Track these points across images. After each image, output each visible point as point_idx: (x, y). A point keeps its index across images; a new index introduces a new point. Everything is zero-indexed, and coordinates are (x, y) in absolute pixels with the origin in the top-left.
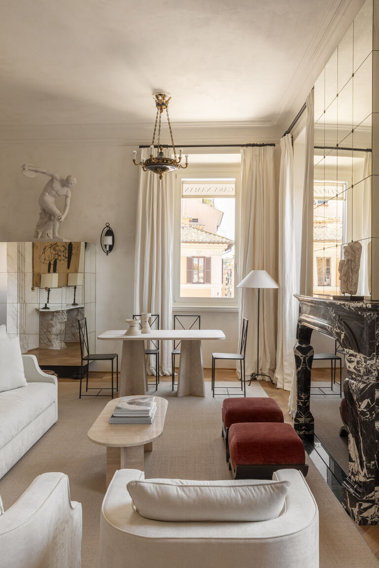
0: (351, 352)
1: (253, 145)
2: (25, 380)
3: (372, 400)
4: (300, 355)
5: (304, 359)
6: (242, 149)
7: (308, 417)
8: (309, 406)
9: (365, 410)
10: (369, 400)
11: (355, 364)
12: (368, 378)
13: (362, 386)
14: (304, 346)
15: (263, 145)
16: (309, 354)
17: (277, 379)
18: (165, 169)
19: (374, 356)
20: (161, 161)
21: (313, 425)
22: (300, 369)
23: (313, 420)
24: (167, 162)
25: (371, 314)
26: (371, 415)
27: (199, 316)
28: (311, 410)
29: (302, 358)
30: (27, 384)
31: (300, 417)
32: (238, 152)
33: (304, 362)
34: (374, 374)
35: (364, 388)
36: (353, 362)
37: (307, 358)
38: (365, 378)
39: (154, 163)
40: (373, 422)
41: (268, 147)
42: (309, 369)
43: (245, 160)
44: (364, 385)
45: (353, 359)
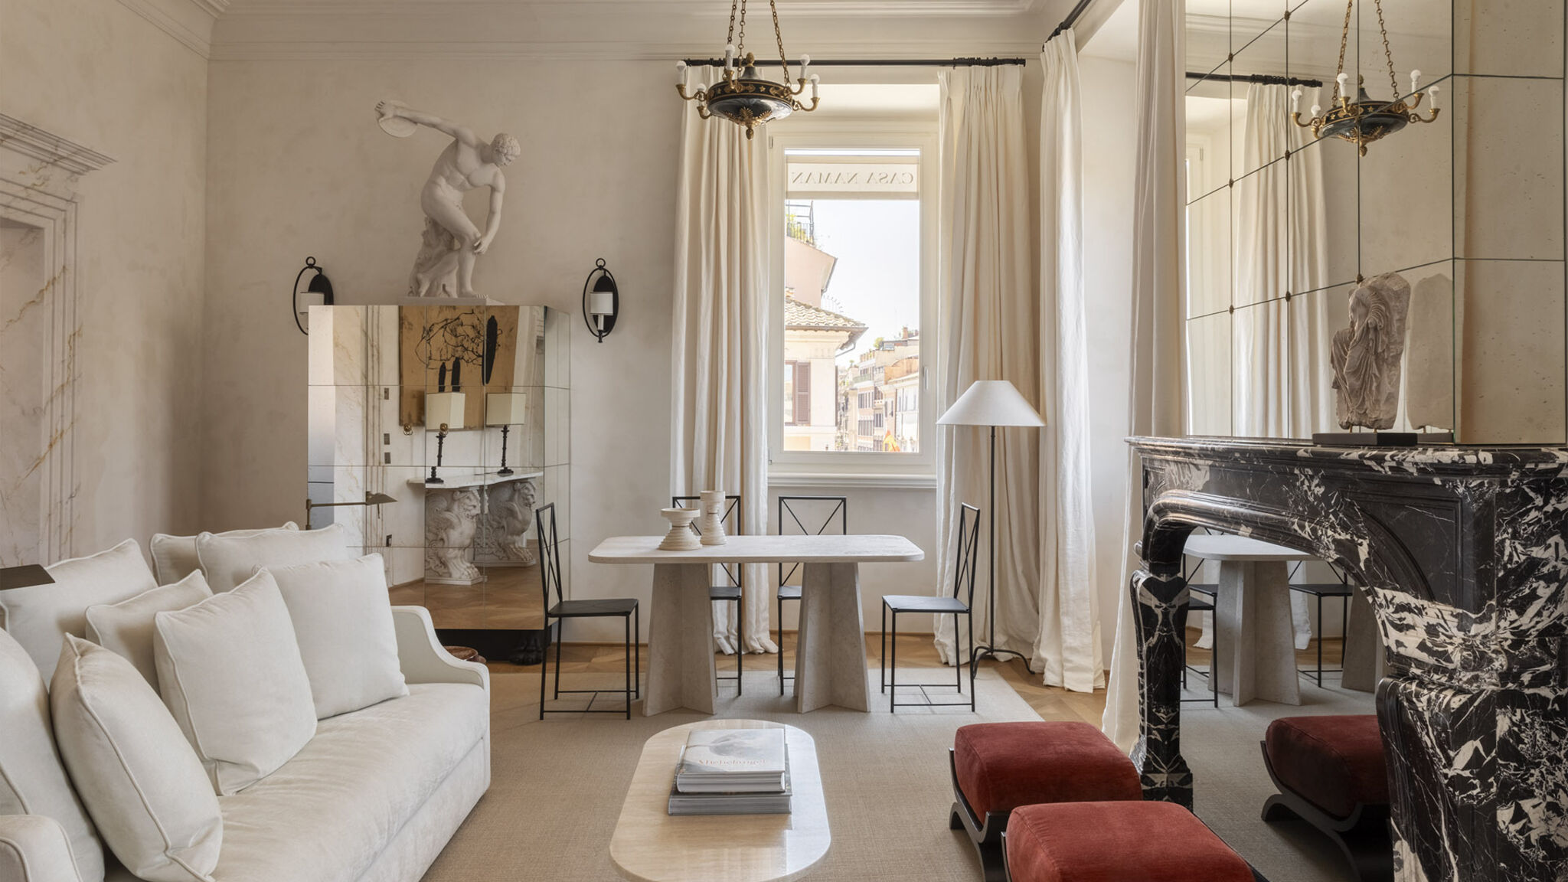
0: (1402, 597)
1: (970, 62)
2: (402, 678)
3: (1489, 743)
4: (1153, 601)
5: (1165, 614)
6: (942, 72)
7: (1177, 771)
8: (1177, 740)
9: (1467, 774)
10: (1477, 743)
11: (1421, 634)
12: (1476, 678)
13: (1457, 702)
14: (1163, 579)
15: (995, 62)
16: (1177, 601)
17: (1043, 661)
18: (761, 111)
19: (1491, 609)
20: (751, 88)
21: (1191, 790)
22: (1153, 640)
23: (1189, 778)
24: (767, 92)
25: (1482, 484)
26: (1486, 787)
27: (844, 500)
28: (1185, 751)
29: (1159, 612)
30: (406, 689)
31: (1157, 771)
32: (932, 80)
33: (1165, 623)
34: (1497, 664)
35: (1464, 707)
36: (1409, 627)
37: (1173, 611)
38: (1466, 676)
39: (733, 95)
40: (1491, 809)
41: (1007, 66)
42: (1177, 640)
43: (949, 99)
44: (1464, 698)
45: (1409, 618)
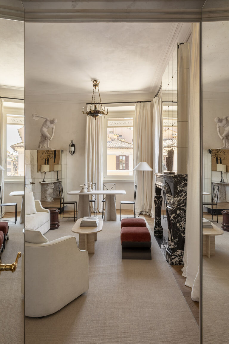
0: (169, 195)
1: (141, 102)
2: (36, 210)
3: (176, 214)
4: (156, 200)
5: (158, 202)
6: (135, 104)
7: (160, 228)
8: (161, 223)
9: (173, 219)
10: (174, 214)
11: (170, 200)
12: (174, 206)
14: (158, 196)
15: (146, 102)
16: (160, 200)
17: (152, 214)
18: (97, 116)
19: (176, 196)
20: (95, 112)
21: (163, 231)
22: (156, 206)
23: (162, 229)
24: (98, 112)
25: (175, 179)
26: (175, 220)
27: (115, 184)
28: (162, 225)
29: (157, 201)
30: (36, 212)
31: (157, 228)
32: (134, 105)
33: (158, 203)
34: (176, 204)
35: (173, 209)
36: (169, 199)
37: (160, 201)
38: (173, 205)
39: (92, 113)
40: (176, 223)
41: (147, 102)
42: (160, 206)
43: (137, 109)
44: (172, 208)
45: (169, 198)
